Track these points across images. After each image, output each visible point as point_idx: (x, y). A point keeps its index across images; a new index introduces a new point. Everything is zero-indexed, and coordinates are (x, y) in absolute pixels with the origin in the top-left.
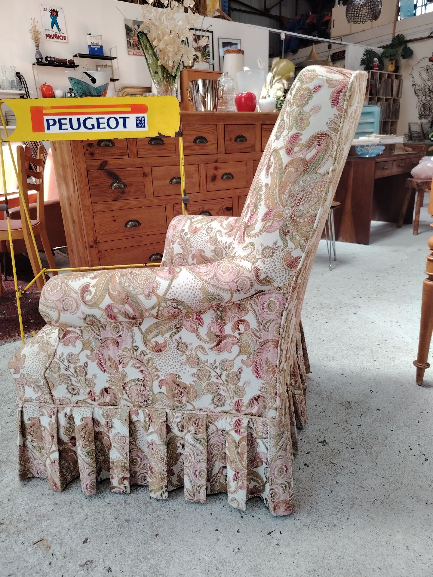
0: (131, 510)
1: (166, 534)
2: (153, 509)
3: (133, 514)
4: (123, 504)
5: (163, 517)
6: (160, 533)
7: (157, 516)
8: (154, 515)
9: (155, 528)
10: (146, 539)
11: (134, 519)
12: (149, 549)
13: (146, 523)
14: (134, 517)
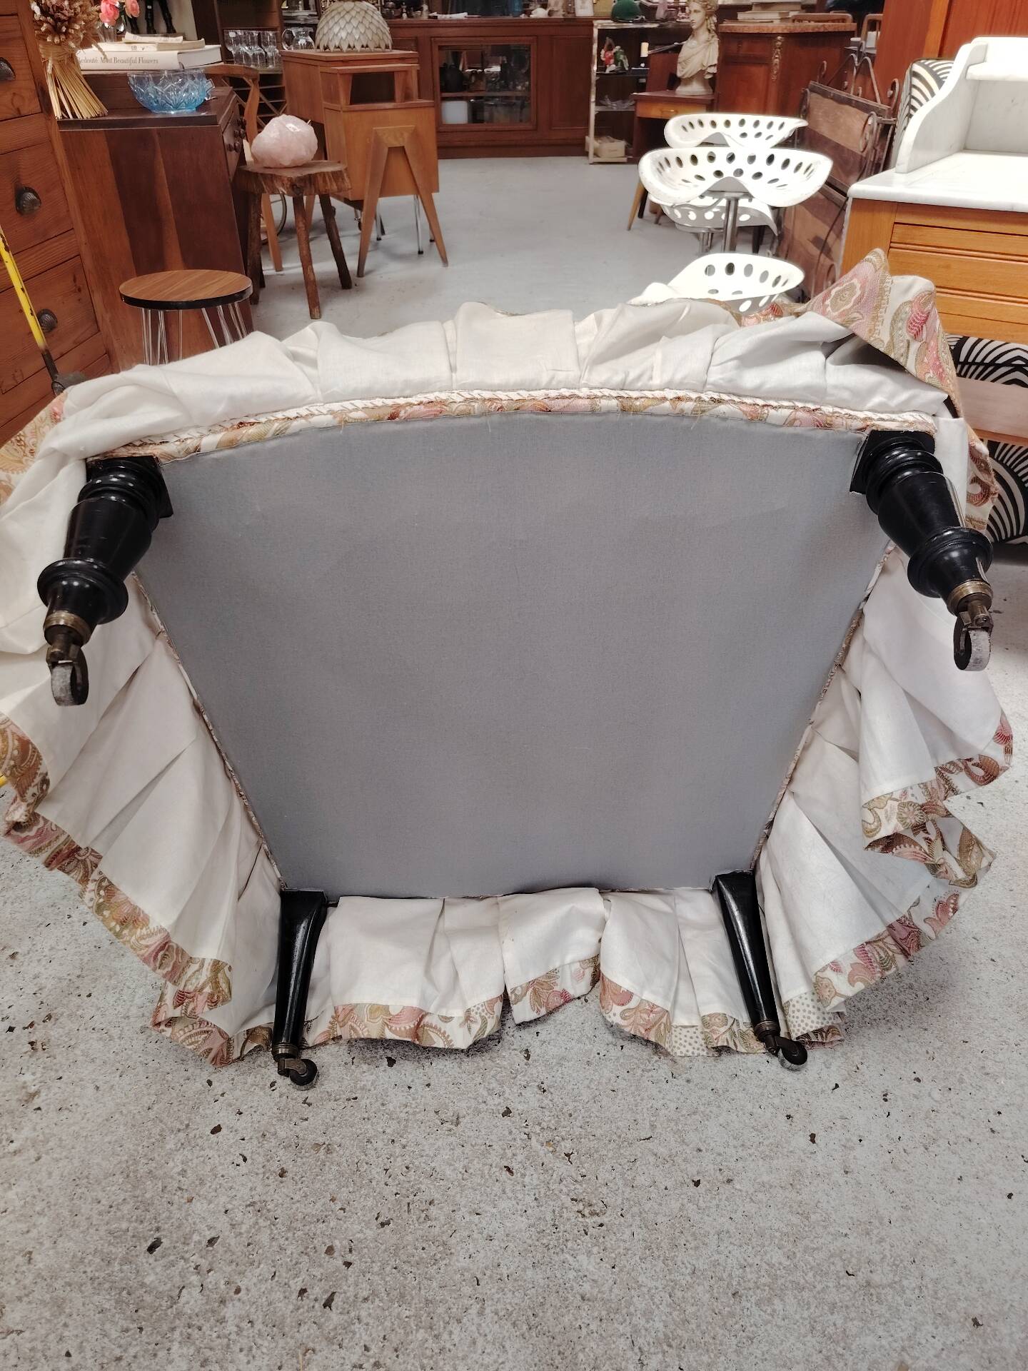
0: (869, 1340)
1: (980, 1301)
2: (890, 1286)
3: (884, 1342)
4: (840, 1350)
5: (927, 1279)
6: (976, 1312)
7: (917, 1291)
8: (913, 1297)
9: (953, 1315)
10: (979, 1351)
11: (903, 1349)
12: (1009, 1361)
13: (930, 1328)
14: (895, 1345)
